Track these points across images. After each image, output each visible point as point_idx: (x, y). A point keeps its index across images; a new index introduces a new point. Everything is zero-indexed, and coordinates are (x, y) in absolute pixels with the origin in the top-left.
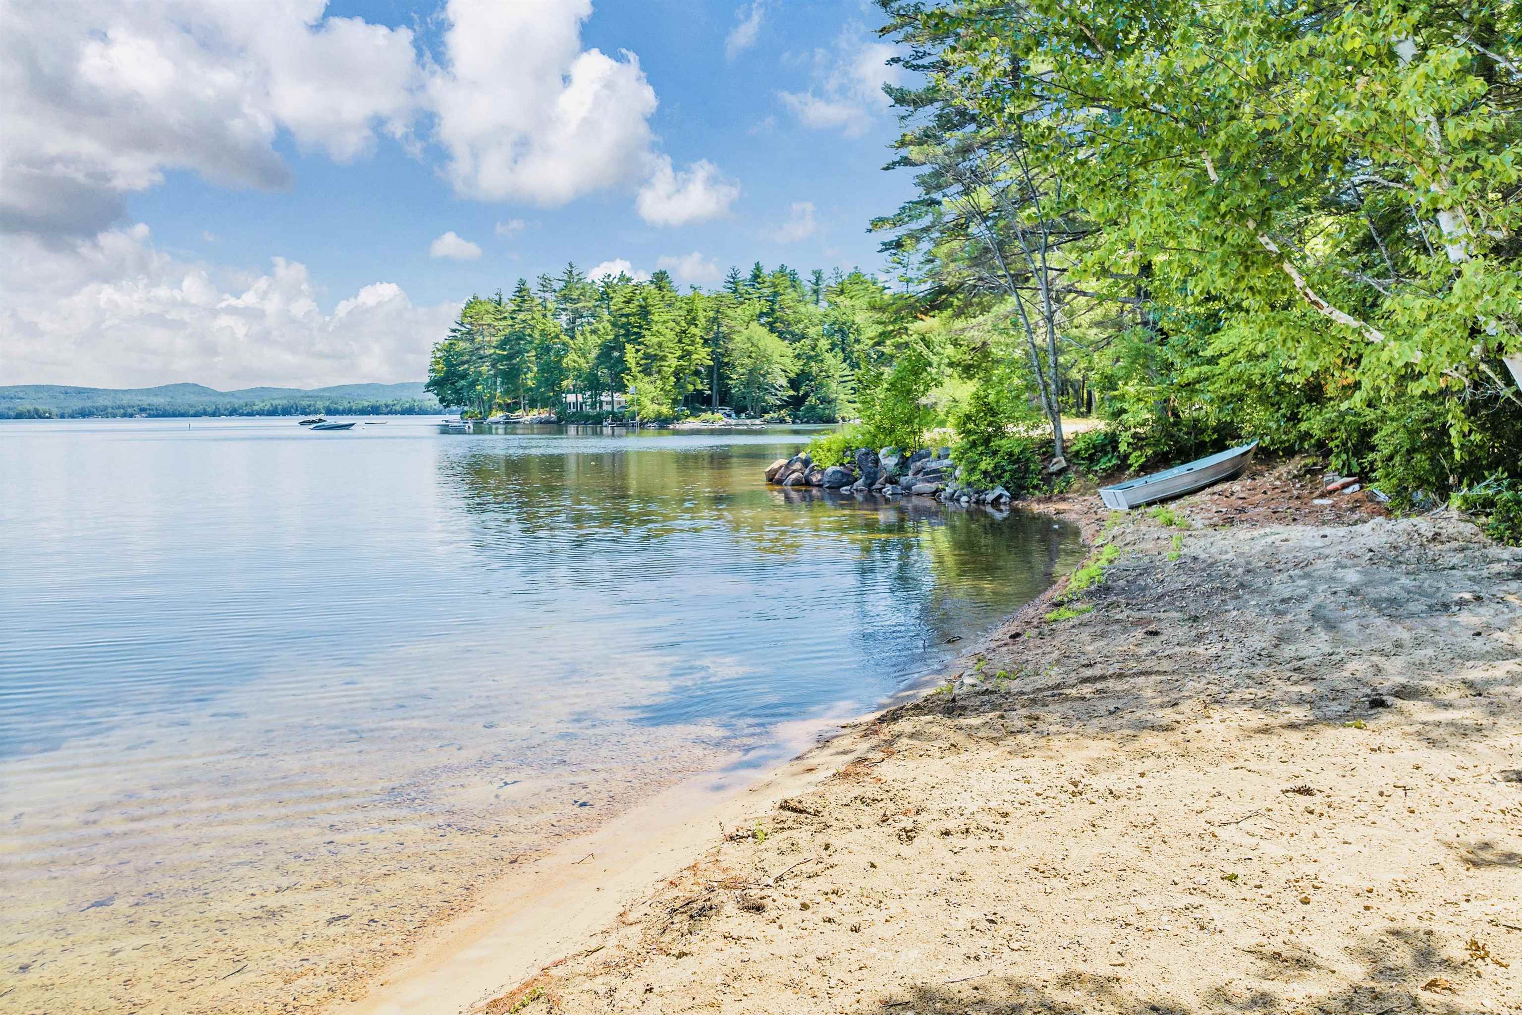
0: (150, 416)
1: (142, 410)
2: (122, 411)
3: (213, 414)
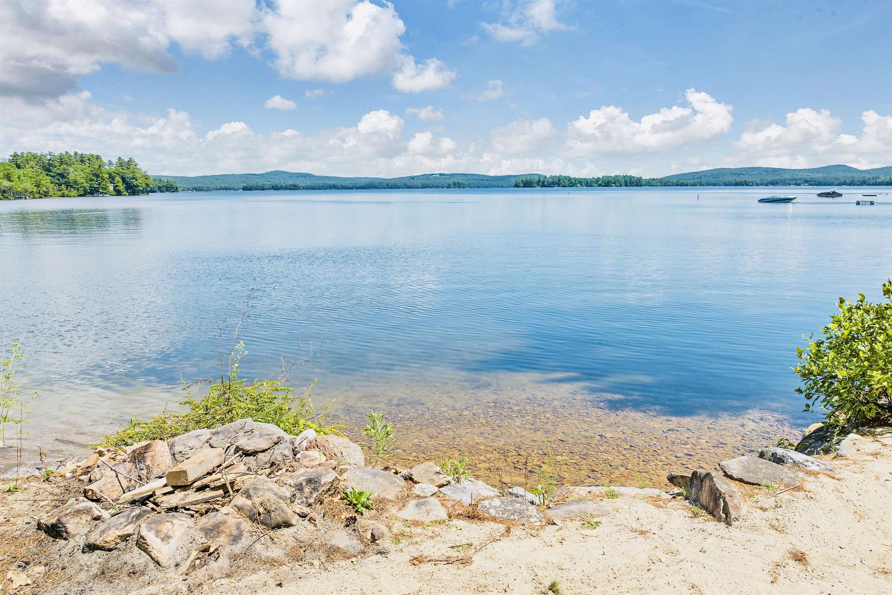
0: (810, 185)
1: (806, 181)
2: (794, 182)
3: (850, 184)
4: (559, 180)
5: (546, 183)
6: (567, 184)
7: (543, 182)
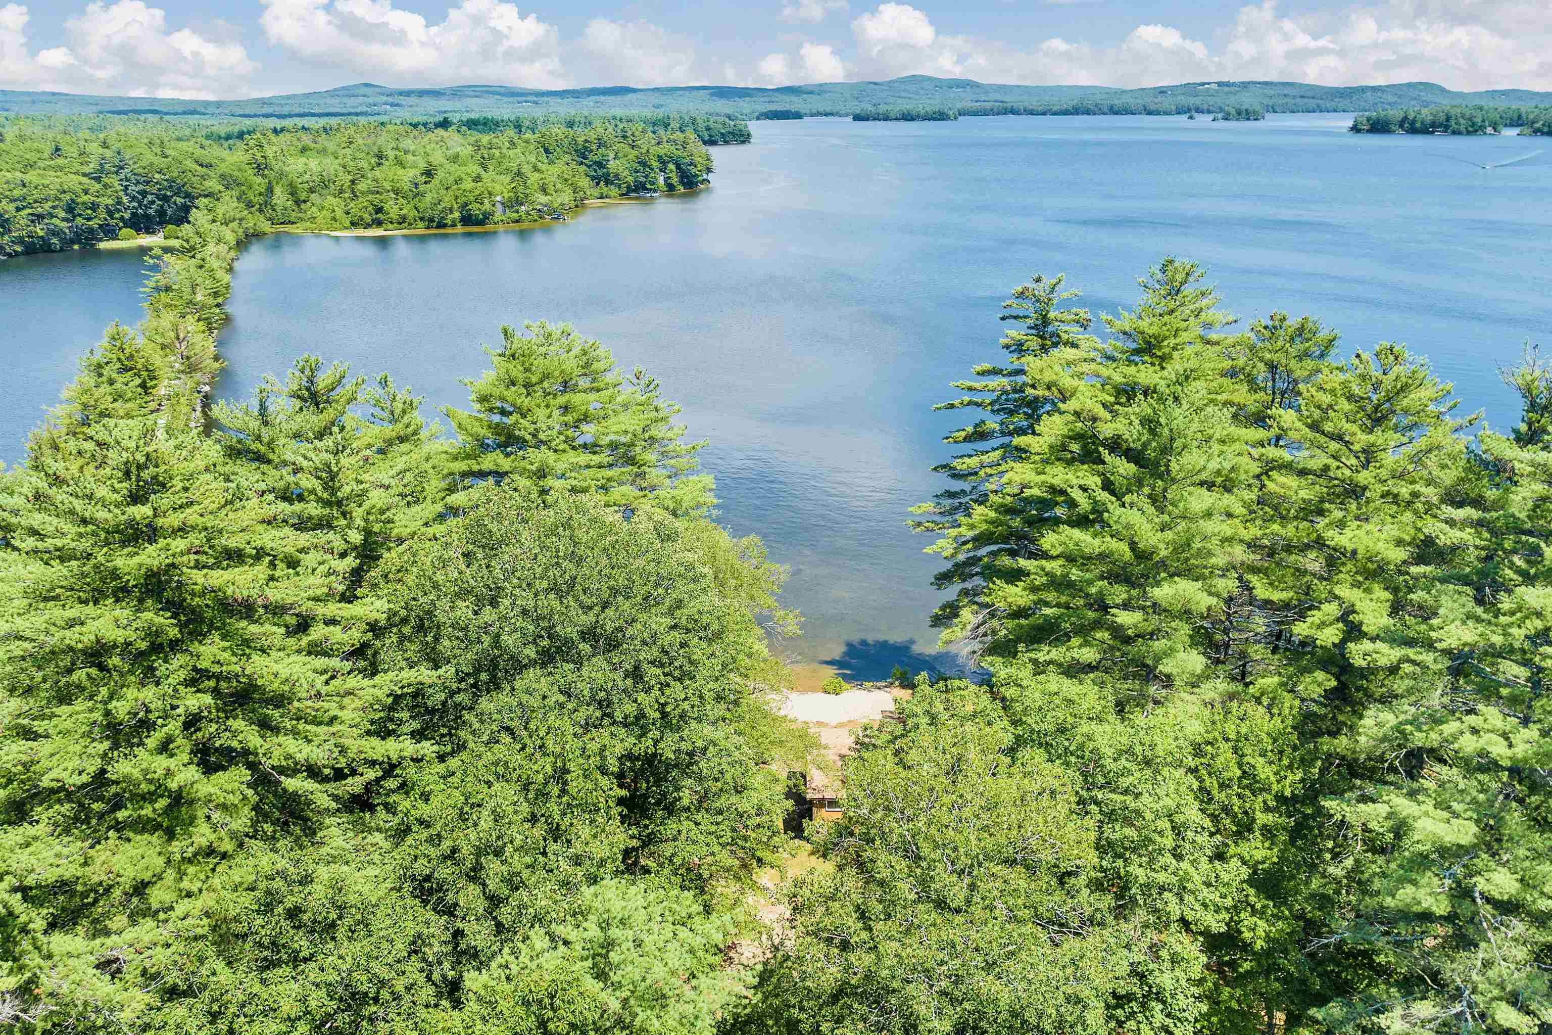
4: (1448, 120)
5: (1418, 125)
6: (1462, 128)
7: (1413, 122)
